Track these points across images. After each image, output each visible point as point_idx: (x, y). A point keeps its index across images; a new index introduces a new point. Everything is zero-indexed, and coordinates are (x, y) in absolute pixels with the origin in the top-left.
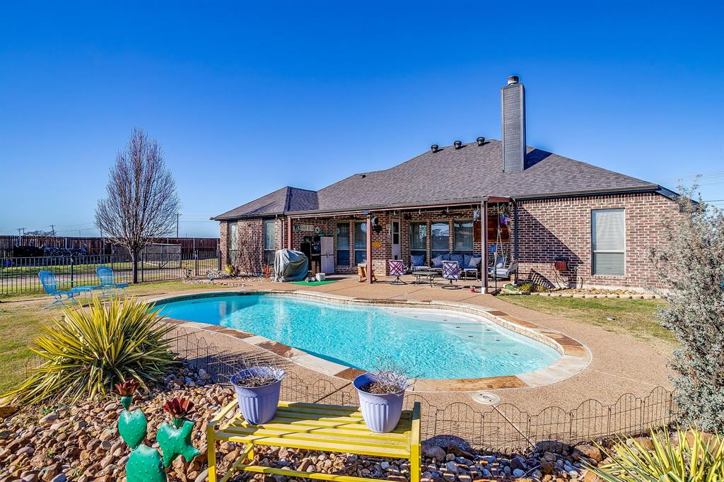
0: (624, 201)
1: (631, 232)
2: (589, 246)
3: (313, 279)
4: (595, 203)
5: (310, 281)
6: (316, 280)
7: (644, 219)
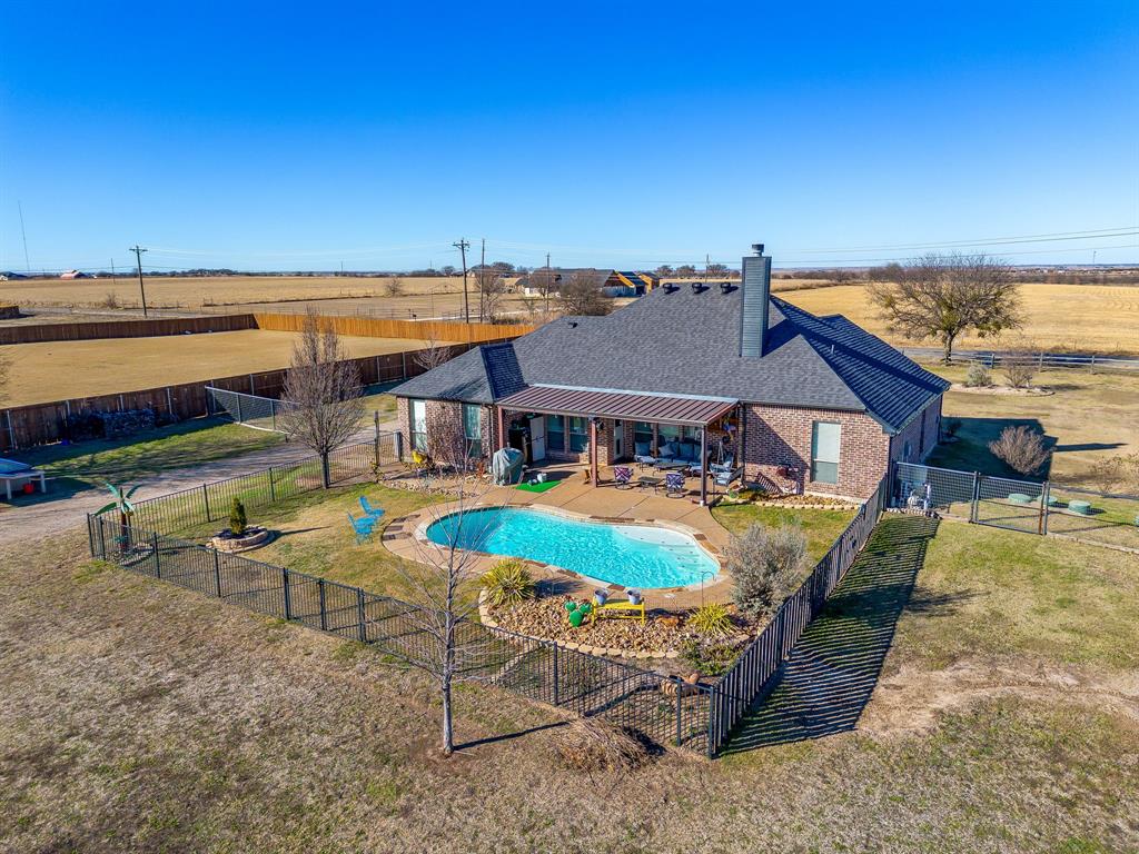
0: (841, 417)
1: (845, 446)
2: (809, 455)
3: (535, 481)
4: (817, 415)
5: (533, 484)
6: (538, 482)
7: (855, 435)
